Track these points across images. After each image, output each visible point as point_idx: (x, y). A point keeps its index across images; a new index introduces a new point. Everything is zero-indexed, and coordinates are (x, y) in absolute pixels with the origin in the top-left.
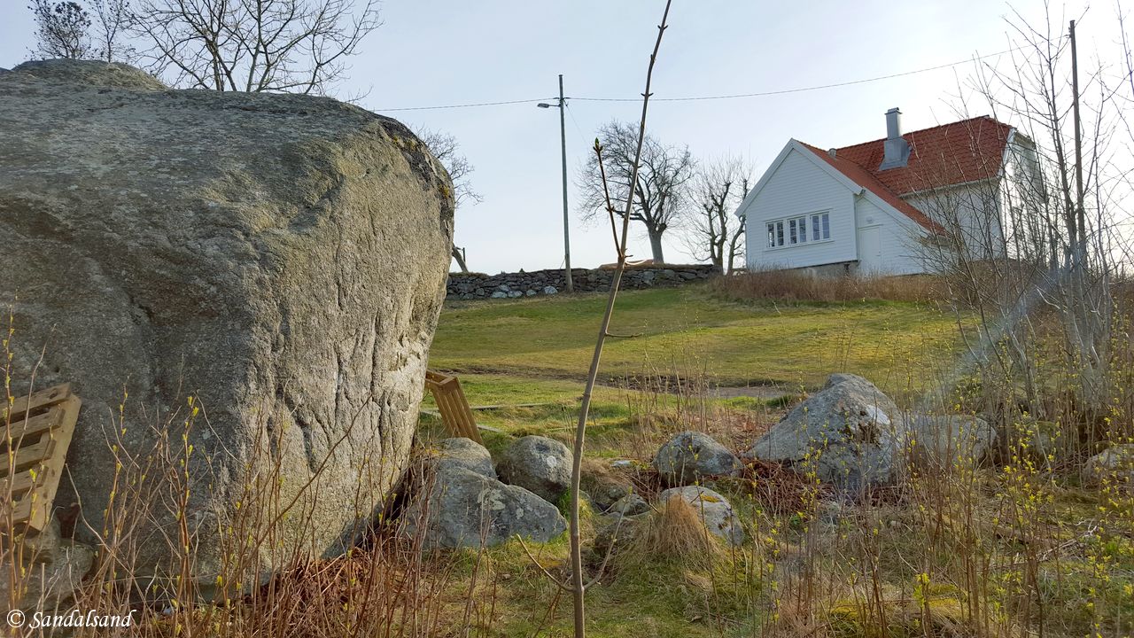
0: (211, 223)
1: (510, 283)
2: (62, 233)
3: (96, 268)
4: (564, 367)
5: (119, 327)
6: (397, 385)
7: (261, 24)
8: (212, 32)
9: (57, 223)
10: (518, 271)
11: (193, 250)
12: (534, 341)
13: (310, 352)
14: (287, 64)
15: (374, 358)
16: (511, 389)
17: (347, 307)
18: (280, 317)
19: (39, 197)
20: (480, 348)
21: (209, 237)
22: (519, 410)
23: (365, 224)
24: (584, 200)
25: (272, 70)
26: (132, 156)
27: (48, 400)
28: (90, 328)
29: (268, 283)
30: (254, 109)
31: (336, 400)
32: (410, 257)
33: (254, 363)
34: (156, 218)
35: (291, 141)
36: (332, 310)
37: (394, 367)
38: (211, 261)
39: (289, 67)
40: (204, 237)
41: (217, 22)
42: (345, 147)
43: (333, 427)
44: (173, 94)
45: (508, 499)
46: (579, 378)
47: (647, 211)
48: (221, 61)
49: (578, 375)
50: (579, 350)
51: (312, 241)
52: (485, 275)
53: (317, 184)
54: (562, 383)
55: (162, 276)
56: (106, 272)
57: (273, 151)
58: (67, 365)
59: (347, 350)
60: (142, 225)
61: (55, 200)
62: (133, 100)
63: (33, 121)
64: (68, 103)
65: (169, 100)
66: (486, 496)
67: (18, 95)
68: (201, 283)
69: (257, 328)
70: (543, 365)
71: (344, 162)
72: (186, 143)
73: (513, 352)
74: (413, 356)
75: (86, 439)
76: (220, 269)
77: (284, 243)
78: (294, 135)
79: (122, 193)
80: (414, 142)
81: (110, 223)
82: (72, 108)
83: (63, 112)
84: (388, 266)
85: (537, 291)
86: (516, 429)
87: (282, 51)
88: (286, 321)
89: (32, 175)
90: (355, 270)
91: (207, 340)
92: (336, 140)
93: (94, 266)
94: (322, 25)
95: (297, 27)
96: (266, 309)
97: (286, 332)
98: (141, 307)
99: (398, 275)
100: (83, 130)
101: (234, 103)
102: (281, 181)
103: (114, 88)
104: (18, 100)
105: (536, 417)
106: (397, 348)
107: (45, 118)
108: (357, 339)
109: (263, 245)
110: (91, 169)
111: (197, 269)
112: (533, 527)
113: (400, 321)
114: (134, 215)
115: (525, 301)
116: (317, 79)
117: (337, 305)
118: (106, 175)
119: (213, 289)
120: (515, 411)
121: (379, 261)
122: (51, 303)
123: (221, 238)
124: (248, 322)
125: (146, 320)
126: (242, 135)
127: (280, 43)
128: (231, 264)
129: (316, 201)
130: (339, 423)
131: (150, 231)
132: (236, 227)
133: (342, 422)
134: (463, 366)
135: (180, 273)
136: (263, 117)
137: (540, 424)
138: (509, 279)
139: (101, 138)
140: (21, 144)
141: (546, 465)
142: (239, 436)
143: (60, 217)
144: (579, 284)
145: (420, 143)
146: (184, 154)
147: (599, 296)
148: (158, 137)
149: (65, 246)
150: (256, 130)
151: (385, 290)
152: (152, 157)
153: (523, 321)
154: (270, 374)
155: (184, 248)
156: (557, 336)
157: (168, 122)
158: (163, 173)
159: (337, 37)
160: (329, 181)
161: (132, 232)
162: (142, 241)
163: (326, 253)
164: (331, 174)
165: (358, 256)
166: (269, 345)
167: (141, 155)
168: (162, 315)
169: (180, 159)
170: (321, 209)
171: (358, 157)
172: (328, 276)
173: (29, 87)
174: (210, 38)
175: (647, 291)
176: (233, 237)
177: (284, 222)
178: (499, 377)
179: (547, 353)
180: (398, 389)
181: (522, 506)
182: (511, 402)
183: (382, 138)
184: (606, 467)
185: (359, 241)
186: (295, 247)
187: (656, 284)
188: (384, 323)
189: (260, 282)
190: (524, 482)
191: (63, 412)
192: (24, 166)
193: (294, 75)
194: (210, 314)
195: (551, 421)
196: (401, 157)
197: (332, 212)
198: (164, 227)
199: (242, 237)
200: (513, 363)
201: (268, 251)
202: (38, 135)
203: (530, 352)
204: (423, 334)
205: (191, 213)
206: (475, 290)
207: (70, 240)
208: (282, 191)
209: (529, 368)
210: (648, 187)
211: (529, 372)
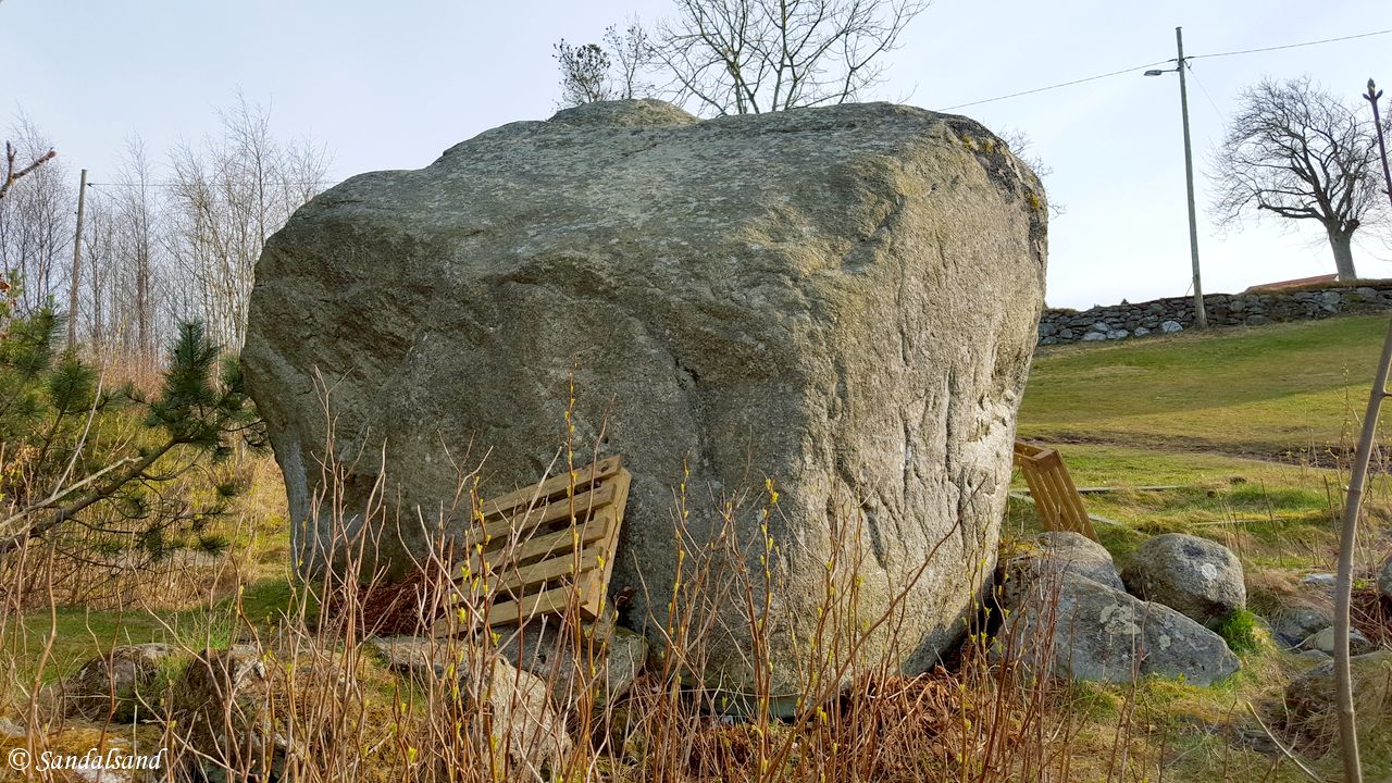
0: (756, 270)
1: (1110, 320)
2: (605, 291)
3: (641, 328)
4: (1202, 435)
5: (666, 392)
6: (979, 460)
7: (786, 33)
8: (733, 53)
9: (600, 281)
10: (1119, 303)
11: (738, 302)
12: (1152, 398)
13: (872, 419)
14: (815, 75)
15: (948, 425)
16: (1124, 464)
17: (913, 362)
18: (836, 377)
19: (583, 255)
20: (1071, 408)
21: (754, 286)
22: (1141, 495)
23: (931, 254)
24: (1221, 196)
25: (799, 86)
26: (669, 200)
27: (600, 474)
28: (636, 395)
29: (821, 336)
30: (795, 130)
31: (905, 478)
32: (991, 293)
33: (809, 433)
34: (697, 268)
35: (839, 162)
36: (896, 366)
37: (973, 437)
38: (757, 313)
39: (818, 78)
40: (749, 287)
41: (738, 39)
42: (904, 160)
43: (902, 512)
44: (705, 125)
45: (1147, 622)
46: (1228, 449)
47: (1325, 203)
48: (743, 84)
49: (1225, 445)
50: (1224, 410)
51: (870, 282)
52: (1073, 311)
53: (872, 211)
54: (1202, 457)
55: (707, 333)
56: (651, 333)
57: (819, 177)
58: (616, 436)
59: (915, 416)
60: (684, 278)
61: (597, 256)
62: (666, 137)
63: (571, 174)
64: (602, 150)
65: (702, 132)
66: (1112, 615)
67: (555, 148)
68: (747, 339)
69: (810, 391)
70: (1169, 432)
71: (905, 179)
72: (724, 179)
73: (1120, 414)
74: (997, 423)
75: (638, 517)
76: (768, 323)
77: (838, 286)
78: (842, 154)
79: (663, 243)
80: (991, 142)
81: (652, 277)
82: (607, 154)
83: (598, 160)
84: (962, 306)
85: (1151, 329)
86: (1143, 521)
87: (810, 60)
88: (842, 381)
89: (574, 231)
90: (922, 315)
91: (757, 406)
92: (893, 152)
93: (638, 326)
94: (855, 21)
95: (827, 29)
96: (818, 367)
97: (843, 394)
98: (686, 370)
99: (975, 317)
100: (619, 178)
101: (772, 126)
102: (830, 211)
103: (646, 128)
104: (556, 153)
105: (1168, 505)
106: (977, 413)
107: (582, 168)
108: (927, 402)
109: (815, 291)
110: (629, 220)
111: (743, 324)
112: (1188, 662)
113: (979, 378)
114: (675, 266)
115: (1133, 343)
116: (850, 88)
117: (901, 359)
118: (645, 224)
119: (761, 346)
120: (1134, 496)
121: (952, 300)
122: (599, 369)
123: (767, 286)
124: (800, 384)
125: (692, 384)
126: (783, 161)
127: (808, 51)
128: (780, 316)
129: (871, 231)
130: (909, 508)
131: (693, 284)
132: (783, 271)
133: (913, 507)
134: (1050, 433)
135: (725, 329)
136: (805, 137)
137: (1177, 516)
138: (1107, 314)
139: (638, 184)
140: (562, 199)
141: (1201, 577)
142: (796, 519)
143: (603, 275)
144: (1217, 316)
145: (999, 143)
146: (723, 192)
147: (1249, 331)
148: (694, 176)
149: (609, 306)
150: (799, 154)
151: (960, 337)
152: (690, 199)
153: (1134, 370)
154: (827, 446)
155: (728, 300)
156: (1186, 390)
157: (702, 158)
158: (701, 216)
159: (873, 31)
160: (887, 205)
161: (673, 286)
162: (684, 295)
163: (886, 294)
164: (889, 196)
165: (925, 296)
166: (825, 411)
167: (678, 198)
168: (707, 378)
169: (719, 199)
170: (878, 241)
171: (921, 171)
172: (890, 324)
173: (565, 137)
174: (731, 58)
175: (1329, 321)
176: (781, 284)
177: (836, 260)
178: (1104, 448)
179: (1174, 415)
180: (980, 466)
181: (1167, 632)
182: (1128, 484)
183: (950, 142)
184: (1294, 583)
185: (926, 277)
186: (850, 291)
187: (1344, 309)
188: (960, 380)
189: (812, 335)
190: (1166, 598)
191: (615, 486)
192: (566, 222)
193: (824, 87)
194: (758, 376)
195: (1193, 511)
196: (976, 163)
197: (892, 243)
198: (706, 278)
199: (790, 283)
200: (1122, 428)
201: (820, 298)
202: (576, 188)
203: (1146, 413)
204: (1009, 393)
205: (734, 260)
206: (1059, 332)
207: (613, 299)
208: (832, 223)
209: (1147, 436)
210: (1325, 169)
211: (1149, 441)
